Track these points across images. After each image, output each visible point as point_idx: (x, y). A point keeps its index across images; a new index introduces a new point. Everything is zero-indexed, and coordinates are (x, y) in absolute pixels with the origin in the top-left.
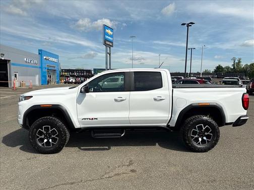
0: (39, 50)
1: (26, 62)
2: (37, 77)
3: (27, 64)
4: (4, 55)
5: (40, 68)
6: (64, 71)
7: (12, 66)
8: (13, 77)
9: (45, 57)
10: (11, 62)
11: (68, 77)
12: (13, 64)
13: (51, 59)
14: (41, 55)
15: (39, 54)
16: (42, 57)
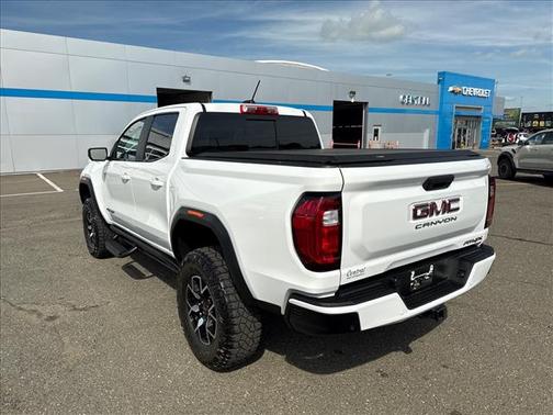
0: (439, 74)
1: (403, 103)
2: (426, 134)
3: (405, 107)
4: (354, 93)
5: (436, 113)
6: (536, 116)
7: (369, 114)
8: (370, 135)
9: (451, 89)
10: (370, 106)
11: (514, 132)
12: (373, 110)
13: (468, 90)
14: (443, 85)
15: (439, 81)
16: (444, 90)
